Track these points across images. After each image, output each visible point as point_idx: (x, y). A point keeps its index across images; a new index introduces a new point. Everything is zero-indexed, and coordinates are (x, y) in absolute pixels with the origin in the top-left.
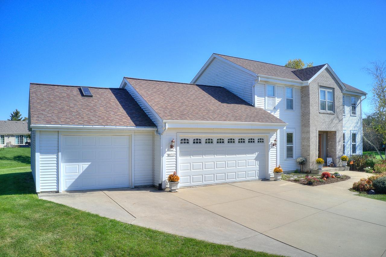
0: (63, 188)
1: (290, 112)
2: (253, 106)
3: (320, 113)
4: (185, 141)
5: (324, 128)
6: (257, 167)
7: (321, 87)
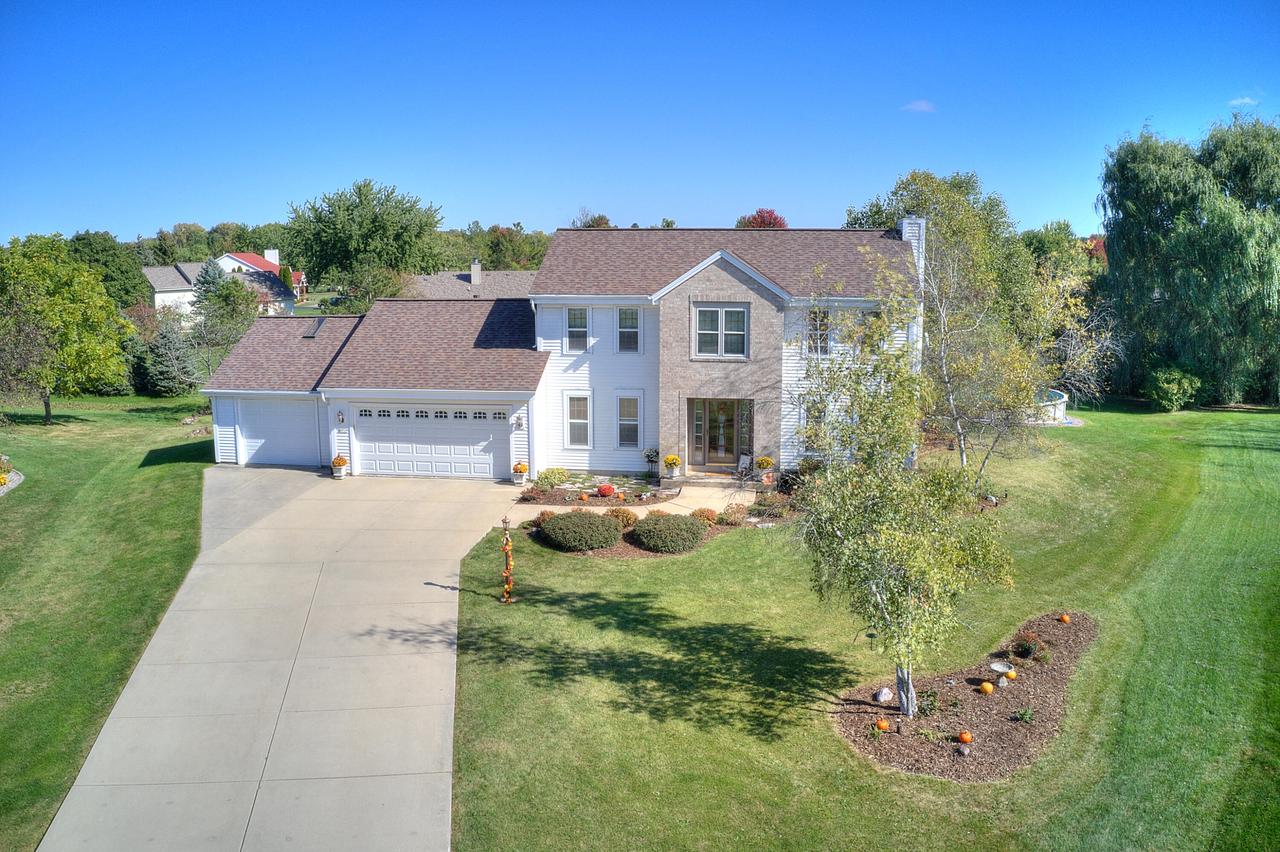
0: (243, 459)
1: (629, 357)
2: (535, 349)
3: (691, 361)
4: (365, 413)
5: (708, 393)
6: (489, 458)
7: (697, 304)
